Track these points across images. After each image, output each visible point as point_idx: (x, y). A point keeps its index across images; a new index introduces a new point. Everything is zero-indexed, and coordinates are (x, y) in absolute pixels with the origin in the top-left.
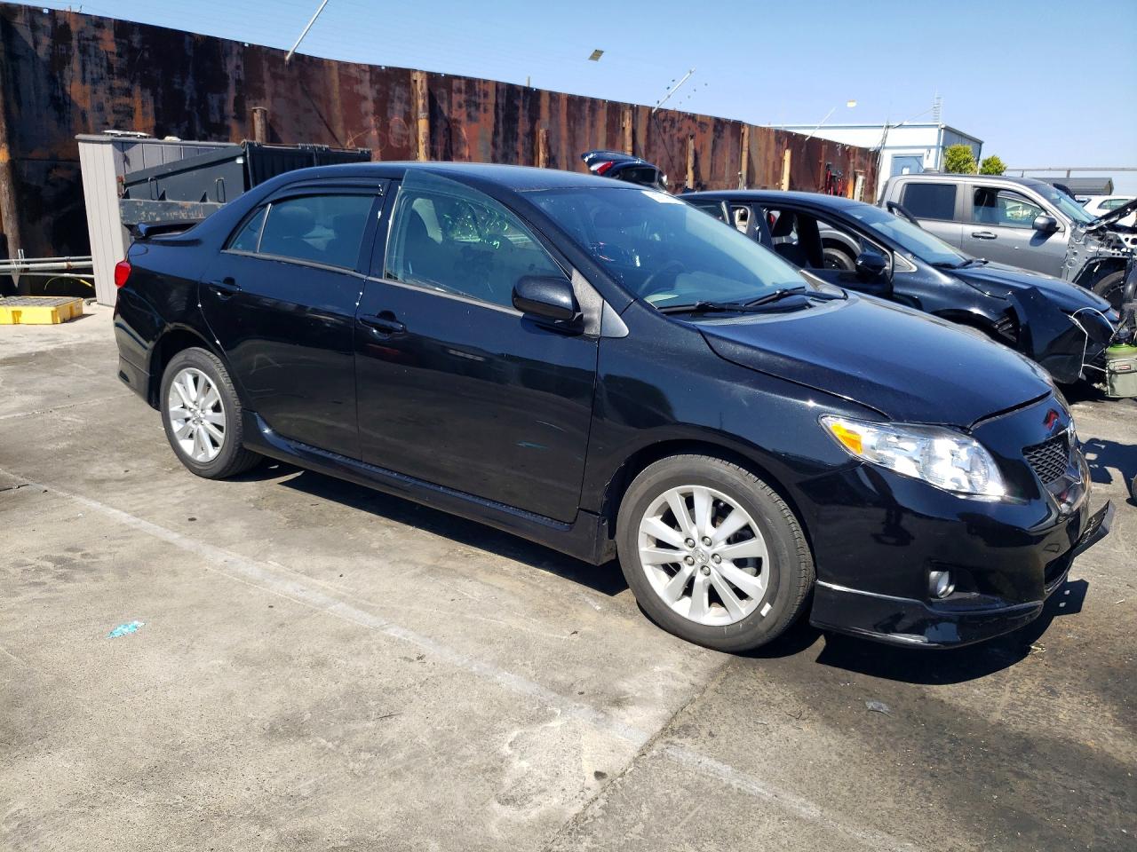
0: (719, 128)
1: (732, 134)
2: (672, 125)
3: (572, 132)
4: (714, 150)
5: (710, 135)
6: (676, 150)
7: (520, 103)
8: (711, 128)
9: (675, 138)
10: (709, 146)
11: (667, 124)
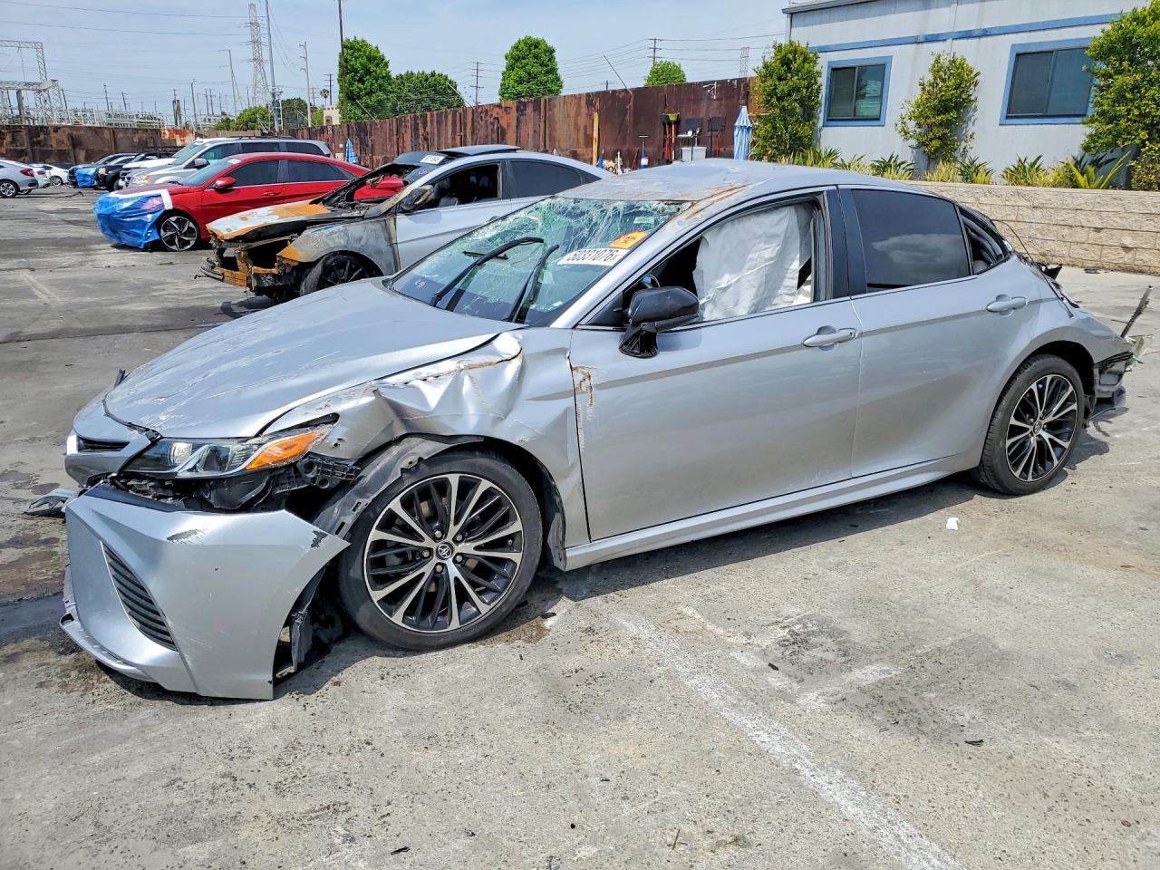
0: (522, 107)
1: (534, 111)
2: (486, 115)
3: (438, 130)
4: (517, 127)
5: (514, 114)
6: (490, 130)
7: (419, 121)
8: (514, 109)
9: (488, 123)
10: (514, 123)
11: (483, 115)
